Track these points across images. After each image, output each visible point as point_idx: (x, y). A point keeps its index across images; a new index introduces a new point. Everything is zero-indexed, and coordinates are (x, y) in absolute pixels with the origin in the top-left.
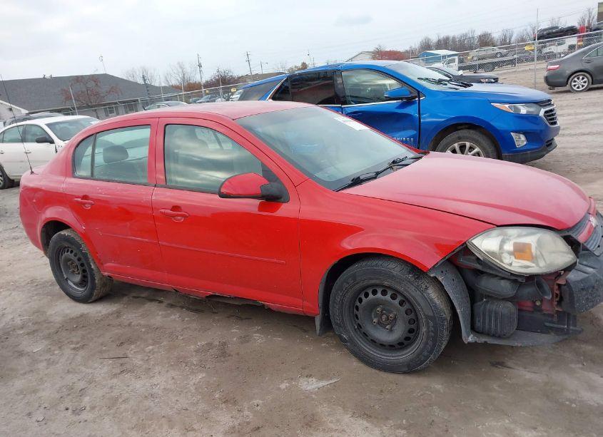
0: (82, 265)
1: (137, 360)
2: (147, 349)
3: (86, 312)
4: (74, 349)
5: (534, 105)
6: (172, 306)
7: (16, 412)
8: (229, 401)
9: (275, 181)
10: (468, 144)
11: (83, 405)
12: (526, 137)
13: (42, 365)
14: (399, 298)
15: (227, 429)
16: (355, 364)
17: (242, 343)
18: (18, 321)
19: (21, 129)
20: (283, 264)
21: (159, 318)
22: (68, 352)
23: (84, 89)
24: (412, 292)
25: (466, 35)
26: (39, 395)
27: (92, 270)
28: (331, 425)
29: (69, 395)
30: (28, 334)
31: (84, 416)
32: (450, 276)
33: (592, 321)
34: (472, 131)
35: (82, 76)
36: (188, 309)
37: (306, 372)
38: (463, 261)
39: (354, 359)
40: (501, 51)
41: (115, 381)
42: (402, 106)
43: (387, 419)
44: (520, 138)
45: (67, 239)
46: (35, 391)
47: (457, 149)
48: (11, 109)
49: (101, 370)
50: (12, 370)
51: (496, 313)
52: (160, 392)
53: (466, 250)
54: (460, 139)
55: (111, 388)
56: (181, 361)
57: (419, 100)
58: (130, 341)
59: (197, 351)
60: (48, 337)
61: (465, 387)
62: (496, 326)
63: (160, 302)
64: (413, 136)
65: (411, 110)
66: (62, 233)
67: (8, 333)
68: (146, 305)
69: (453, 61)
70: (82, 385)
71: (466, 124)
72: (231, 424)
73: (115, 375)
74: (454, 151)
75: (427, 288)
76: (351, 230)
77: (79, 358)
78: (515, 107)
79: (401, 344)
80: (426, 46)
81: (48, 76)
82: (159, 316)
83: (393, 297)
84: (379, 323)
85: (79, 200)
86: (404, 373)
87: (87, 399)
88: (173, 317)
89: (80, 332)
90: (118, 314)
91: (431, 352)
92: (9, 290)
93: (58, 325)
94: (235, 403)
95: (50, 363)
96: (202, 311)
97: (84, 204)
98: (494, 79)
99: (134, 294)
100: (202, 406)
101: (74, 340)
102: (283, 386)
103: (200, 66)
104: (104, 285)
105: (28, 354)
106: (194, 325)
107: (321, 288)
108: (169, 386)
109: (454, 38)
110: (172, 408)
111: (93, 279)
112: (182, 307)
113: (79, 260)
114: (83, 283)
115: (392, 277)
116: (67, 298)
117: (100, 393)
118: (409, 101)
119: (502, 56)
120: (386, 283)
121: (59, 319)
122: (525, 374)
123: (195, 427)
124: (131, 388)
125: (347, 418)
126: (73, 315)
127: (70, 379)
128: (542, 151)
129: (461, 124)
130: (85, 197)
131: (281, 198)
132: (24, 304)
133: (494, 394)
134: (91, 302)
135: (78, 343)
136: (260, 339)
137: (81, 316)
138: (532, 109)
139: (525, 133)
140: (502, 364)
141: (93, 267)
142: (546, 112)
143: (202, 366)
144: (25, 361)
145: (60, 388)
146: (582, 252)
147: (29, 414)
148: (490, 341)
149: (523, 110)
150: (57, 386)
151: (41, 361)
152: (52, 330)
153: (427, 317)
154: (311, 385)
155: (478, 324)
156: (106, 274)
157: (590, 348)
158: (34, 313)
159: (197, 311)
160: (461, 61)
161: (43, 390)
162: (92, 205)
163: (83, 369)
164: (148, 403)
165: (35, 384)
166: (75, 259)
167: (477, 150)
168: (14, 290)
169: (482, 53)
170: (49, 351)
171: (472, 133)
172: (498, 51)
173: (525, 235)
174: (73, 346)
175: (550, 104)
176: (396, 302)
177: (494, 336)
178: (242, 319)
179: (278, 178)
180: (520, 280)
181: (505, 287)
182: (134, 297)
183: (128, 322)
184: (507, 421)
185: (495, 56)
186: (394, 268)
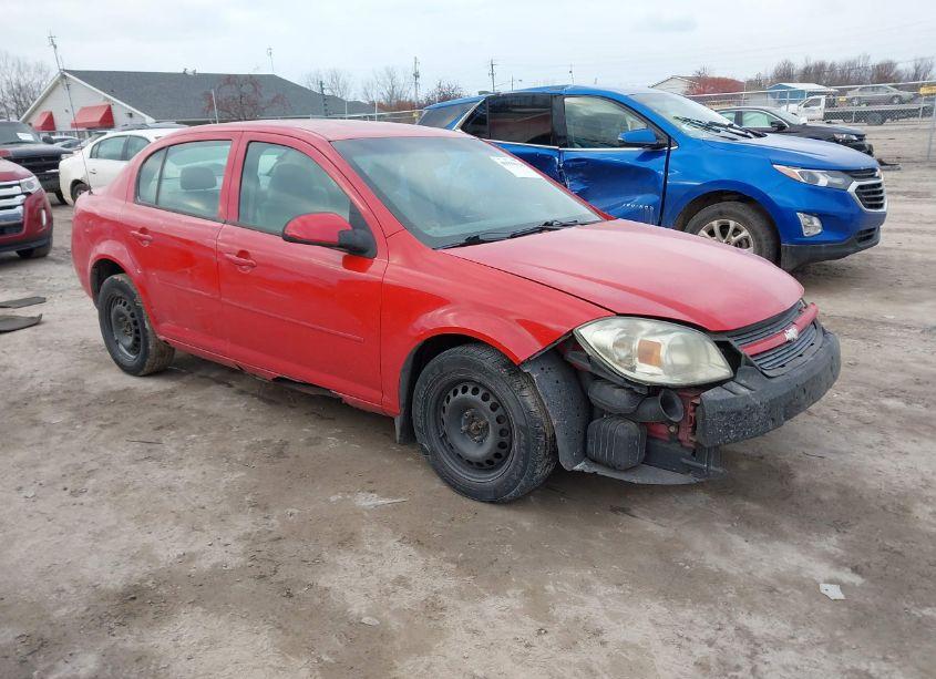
0: (135, 323)
1: (170, 449)
2: (189, 438)
3: (132, 386)
4: (101, 426)
5: (843, 174)
6: (242, 392)
7: (6, 484)
8: (261, 506)
9: (362, 228)
10: (732, 224)
11: (86, 486)
12: (822, 223)
13: (54, 440)
14: (492, 400)
15: (242, 533)
16: (437, 485)
17: (308, 445)
18: (47, 387)
19: (123, 140)
20: (360, 342)
21: (219, 405)
22: (92, 428)
23: (237, 95)
24: (503, 391)
25: (854, 63)
26: (39, 470)
27: (146, 331)
28: (369, 548)
29: (73, 474)
30: (53, 402)
31: (83, 498)
32: (553, 376)
33: (782, 477)
34: (740, 205)
35: (236, 76)
36: (261, 398)
37: (372, 487)
38: (571, 357)
39: (438, 480)
40: (902, 93)
41: (133, 466)
42: (645, 157)
43: (442, 549)
44: (812, 223)
45: (120, 286)
46: (35, 466)
47: (717, 230)
48: (131, 115)
49: (123, 452)
50: (18, 439)
51: (612, 434)
52: (182, 487)
53: (571, 342)
54: (721, 214)
55: (126, 473)
56: (225, 456)
57: (669, 151)
58: (172, 426)
59: (247, 448)
60: (76, 409)
61: (562, 530)
62: (610, 453)
63: (230, 386)
64: (654, 205)
65: (656, 165)
66: (115, 277)
67: (30, 399)
68: (212, 388)
69: (817, 102)
70: (94, 465)
71: (736, 193)
72: (248, 530)
73: (136, 461)
74: (711, 233)
75: (522, 388)
76: (438, 301)
77: (102, 437)
78: (811, 175)
79: (489, 462)
80: (785, 75)
81: (190, 71)
82: (222, 402)
83: (485, 398)
84: (468, 431)
85: (136, 233)
86: (492, 502)
87: (91, 481)
88: (237, 405)
89: (116, 408)
90: (171, 393)
91: (521, 476)
92: (50, 349)
93: (93, 397)
94: (266, 508)
95: (66, 437)
96: (278, 403)
97: (142, 239)
98: (857, 136)
99: (200, 373)
100: (224, 507)
101: (105, 416)
102: (333, 499)
103: (416, 76)
104: (162, 354)
105: (44, 424)
106: (260, 418)
107: (404, 379)
108: (195, 482)
109: (832, 66)
110: (187, 504)
111: (146, 345)
112: (253, 395)
113: (132, 315)
114: (134, 348)
115: (482, 370)
116: (117, 367)
117: (110, 476)
118: (655, 150)
119: (902, 102)
120: (476, 378)
121: (96, 391)
122: (648, 525)
123: (205, 527)
124: (149, 477)
125: (392, 543)
126: (115, 388)
127: (81, 457)
128: (847, 245)
129: (729, 193)
130: (143, 230)
131: (367, 251)
132: (61, 368)
133: (593, 542)
134: (144, 376)
135: (108, 419)
136: (334, 443)
137: (125, 390)
138: (838, 181)
139: (822, 216)
140: (625, 511)
141: (147, 326)
142: (861, 187)
143: (245, 465)
144: (37, 431)
145: (67, 466)
146: (743, 367)
147: (20, 489)
148: (601, 471)
149: (823, 180)
150: (63, 464)
151: (58, 435)
152: (84, 402)
153: (520, 427)
154: (367, 501)
155: (591, 448)
156: (162, 338)
157: (757, 507)
158: (69, 380)
159: (270, 402)
160: (830, 104)
161: (46, 465)
162: (150, 241)
163: (102, 449)
164: (163, 496)
165: (39, 457)
166: (128, 314)
167: (745, 233)
168: (57, 350)
169: (868, 95)
170: (70, 424)
171: (739, 208)
172: (895, 92)
173: (660, 333)
174: (102, 422)
175: (873, 177)
176: (487, 405)
177: (608, 466)
178: (323, 418)
179: (366, 224)
180: (637, 389)
181: (618, 398)
182: (201, 377)
183: (179, 404)
184: (589, 572)
185: (890, 101)
186: (487, 359)
